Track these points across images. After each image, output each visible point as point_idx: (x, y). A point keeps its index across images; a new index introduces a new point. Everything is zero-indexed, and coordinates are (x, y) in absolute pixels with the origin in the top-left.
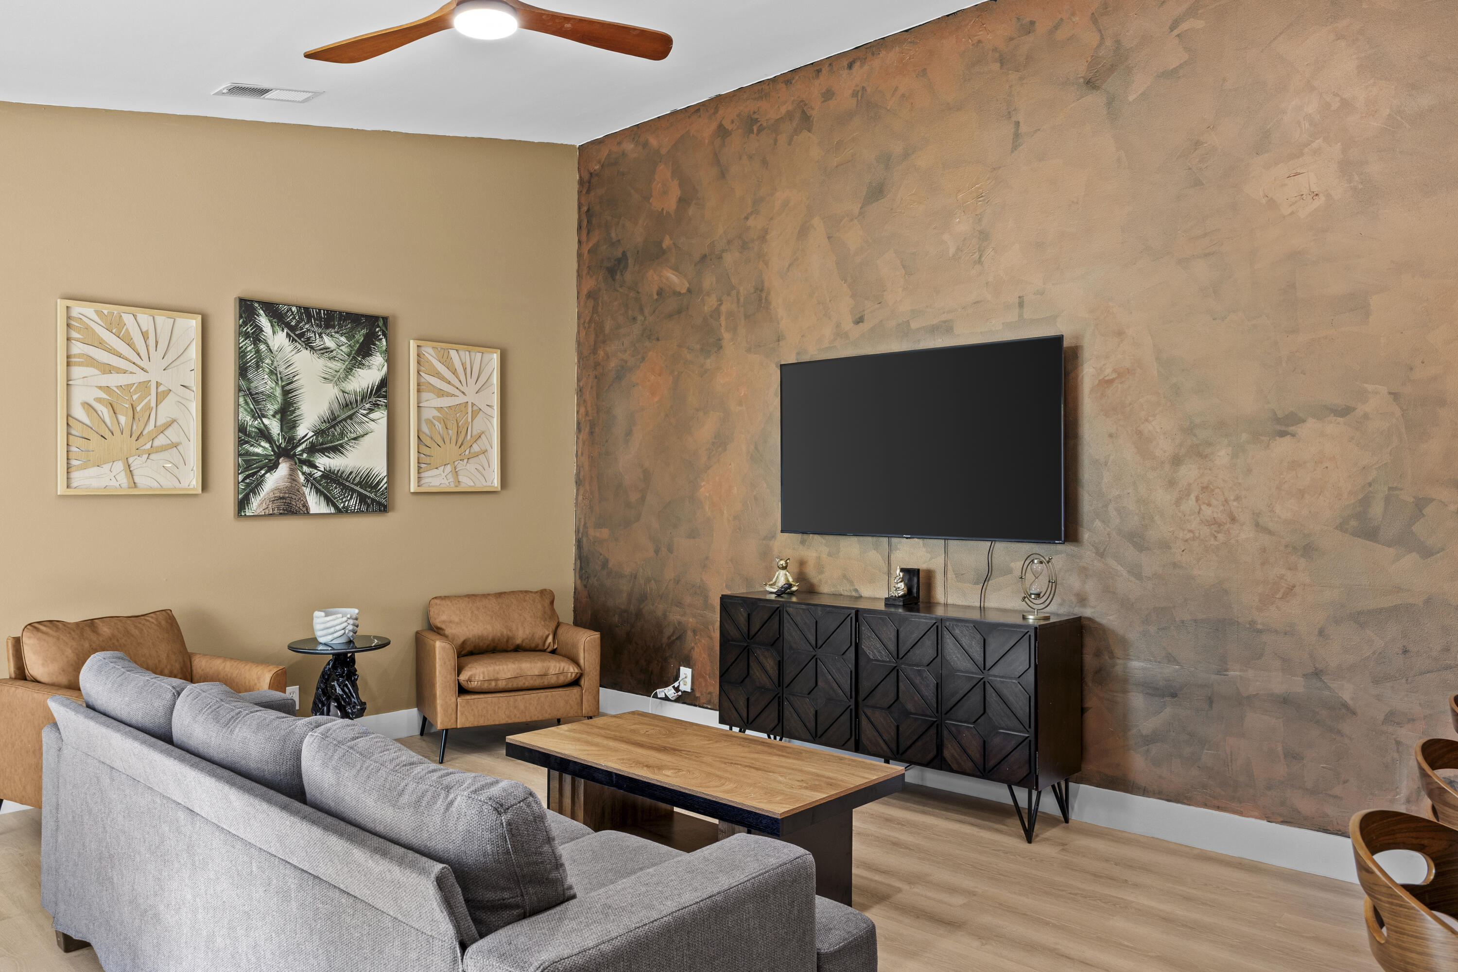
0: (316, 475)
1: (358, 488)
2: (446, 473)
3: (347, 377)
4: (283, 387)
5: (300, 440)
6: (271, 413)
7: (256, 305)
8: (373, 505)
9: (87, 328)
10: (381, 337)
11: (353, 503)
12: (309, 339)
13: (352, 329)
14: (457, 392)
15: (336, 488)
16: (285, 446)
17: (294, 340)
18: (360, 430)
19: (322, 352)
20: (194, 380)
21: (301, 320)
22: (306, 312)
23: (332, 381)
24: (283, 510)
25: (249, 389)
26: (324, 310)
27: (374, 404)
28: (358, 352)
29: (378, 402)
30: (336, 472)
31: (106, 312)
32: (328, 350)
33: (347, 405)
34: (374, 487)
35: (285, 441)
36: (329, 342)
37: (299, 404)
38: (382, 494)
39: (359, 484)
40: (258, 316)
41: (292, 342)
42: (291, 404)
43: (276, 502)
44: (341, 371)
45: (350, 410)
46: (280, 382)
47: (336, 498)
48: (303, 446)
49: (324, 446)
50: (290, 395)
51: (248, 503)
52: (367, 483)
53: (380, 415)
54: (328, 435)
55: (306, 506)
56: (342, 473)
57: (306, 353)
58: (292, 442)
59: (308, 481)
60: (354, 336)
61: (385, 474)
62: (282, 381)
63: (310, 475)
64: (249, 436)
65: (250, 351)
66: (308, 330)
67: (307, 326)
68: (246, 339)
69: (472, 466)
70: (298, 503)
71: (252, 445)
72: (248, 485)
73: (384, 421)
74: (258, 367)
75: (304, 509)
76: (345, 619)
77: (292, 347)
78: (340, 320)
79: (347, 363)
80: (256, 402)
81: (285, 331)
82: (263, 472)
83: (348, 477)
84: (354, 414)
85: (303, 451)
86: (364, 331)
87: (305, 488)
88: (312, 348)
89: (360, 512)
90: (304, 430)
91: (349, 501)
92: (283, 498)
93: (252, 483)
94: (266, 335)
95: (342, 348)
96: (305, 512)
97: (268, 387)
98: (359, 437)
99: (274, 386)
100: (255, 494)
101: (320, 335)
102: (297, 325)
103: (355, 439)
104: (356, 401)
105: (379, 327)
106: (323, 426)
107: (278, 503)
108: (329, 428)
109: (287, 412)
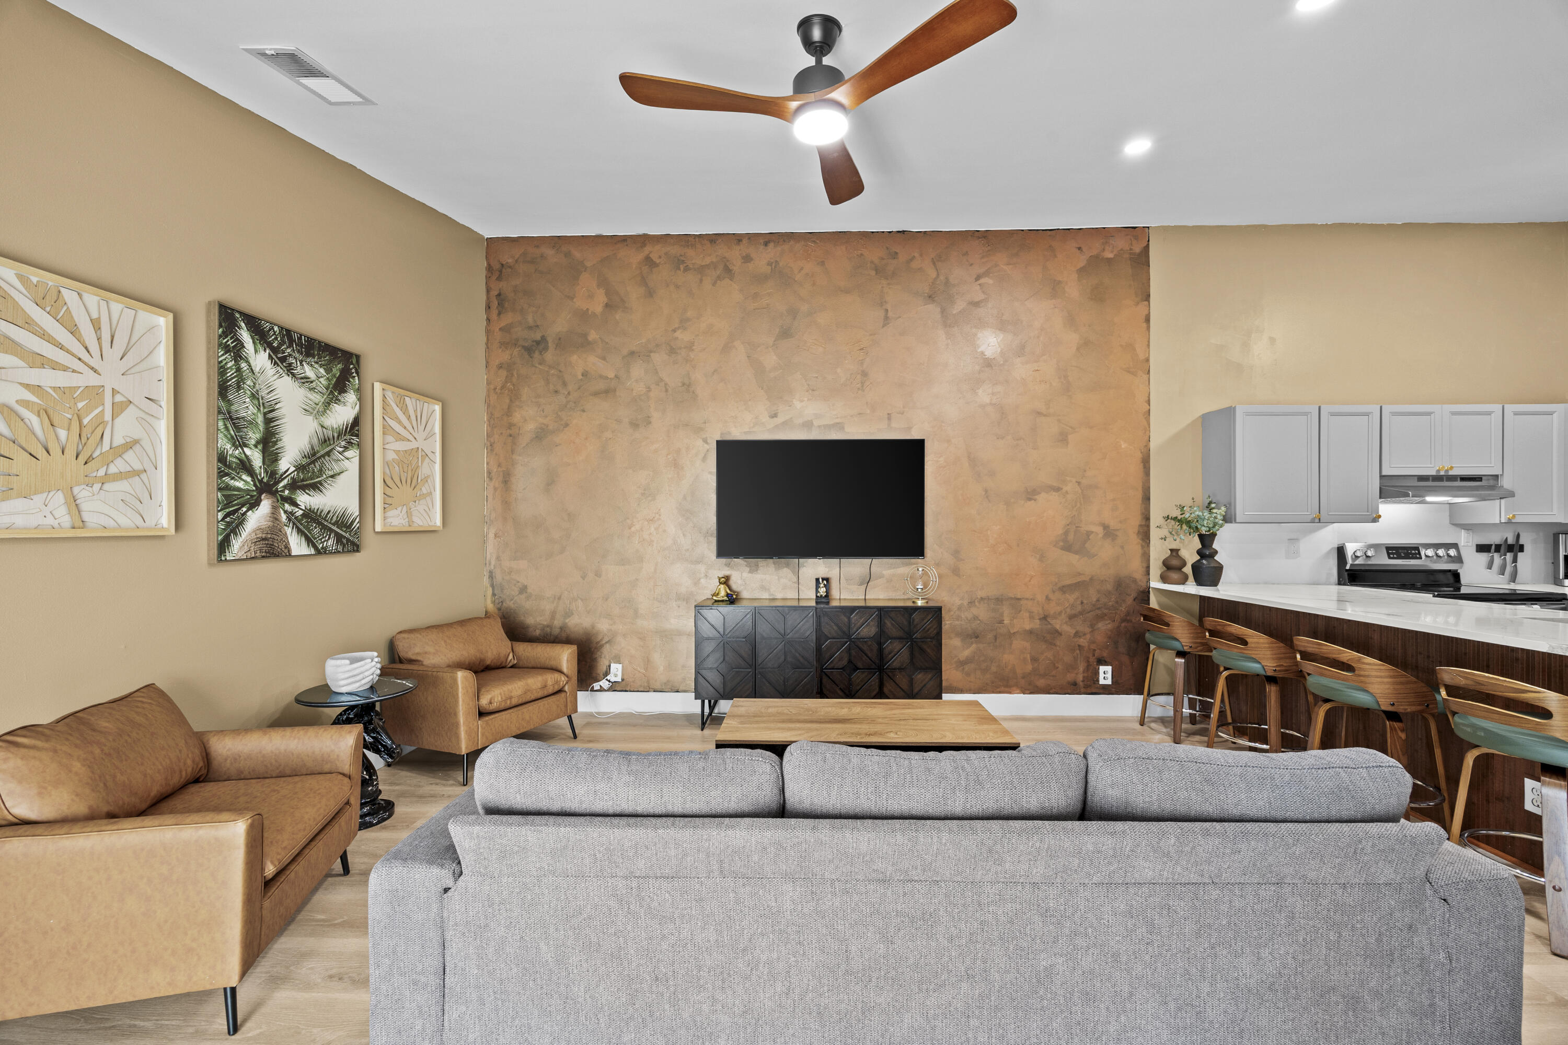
0: (297, 514)
1: (335, 528)
2: (403, 513)
3: (325, 411)
4: (265, 414)
5: (282, 475)
6: (253, 442)
7: (237, 315)
8: (348, 545)
10: (354, 374)
11: (331, 543)
12: (290, 364)
13: (330, 362)
14: (411, 438)
15: (316, 528)
16: (267, 481)
17: (275, 363)
18: (337, 469)
19: (303, 381)
21: (283, 342)
22: (287, 333)
23: (312, 413)
24: (266, 552)
25: (229, 413)
26: (305, 337)
27: (348, 442)
28: (335, 387)
29: (352, 441)
30: (315, 511)
31: (35, 280)
32: (308, 380)
33: (325, 441)
34: (349, 527)
35: (267, 475)
36: (309, 372)
37: (281, 435)
38: (355, 534)
39: (336, 523)
40: (239, 328)
41: (274, 365)
42: (273, 434)
43: (258, 543)
44: (320, 404)
45: (328, 446)
46: (262, 408)
47: (315, 539)
48: (285, 482)
49: (305, 483)
50: (272, 424)
51: (229, 545)
52: (342, 522)
53: (353, 455)
54: (309, 472)
55: (287, 547)
56: (321, 512)
57: (287, 379)
58: (274, 476)
59: (290, 520)
60: (331, 369)
61: (357, 513)
62: (264, 408)
63: (292, 513)
64: (230, 467)
65: (231, 368)
66: (290, 355)
67: (289, 350)
68: (226, 353)
69: (421, 507)
70: (280, 544)
71: (233, 478)
72: (228, 524)
73: (356, 460)
74: (239, 388)
75: (286, 551)
76: (373, 663)
77: (274, 370)
78: (319, 349)
79: (325, 396)
80: (238, 428)
81: (268, 351)
82: (244, 509)
83: (326, 516)
84: (331, 451)
85: (285, 487)
86: (340, 366)
87: (286, 528)
88: (293, 375)
89: (337, 552)
91: (327, 541)
92: (265, 539)
93: (232, 522)
94: (247, 352)
95: (321, 380)
96: (287, 554)
97: (249, 412)
98: (336, 475)
99: (256, 412)
100: (236, 534)
101: (301, 362)
102: (278, 347)
103: (332, 476)
104: (334, 437)
105: (352, 364)
106: (305, 461)
107: (260, 545)
108: (310, 464)
109: (269, 442)
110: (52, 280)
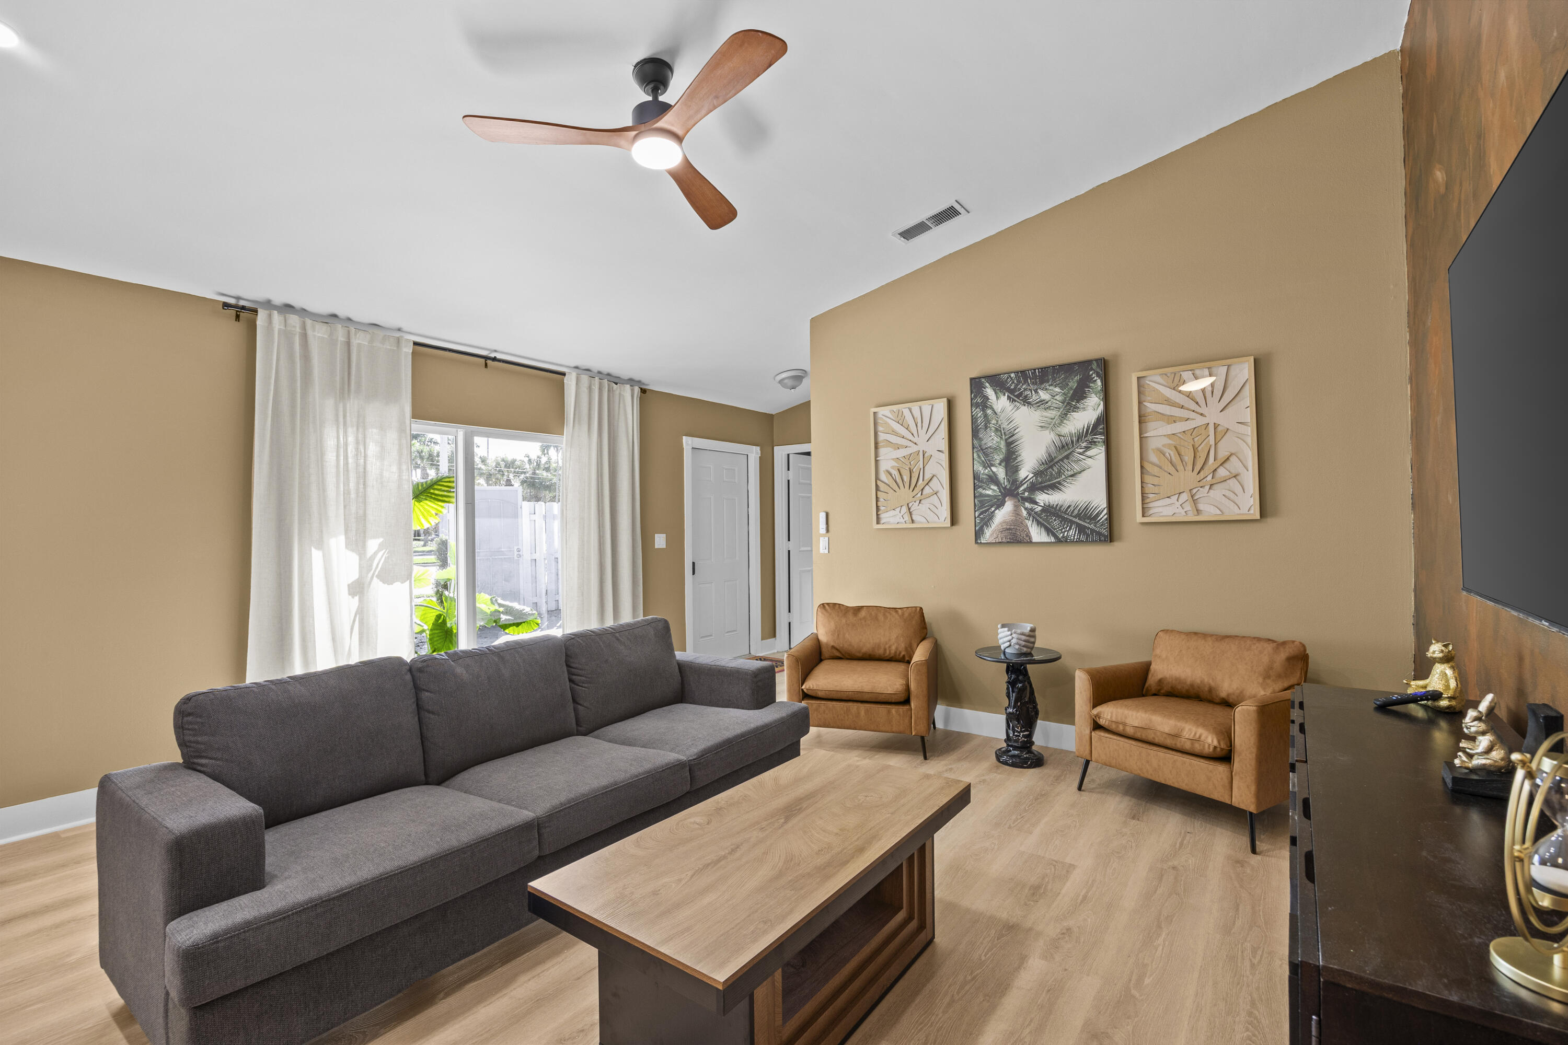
0: (1036, 510)
1: (1077, 520)
2: (1181, 501)
3: (1062, 422)
4: (1006, 440)
5: (1022, 482)
6: (998, 462)
7: (983, 380)
8: (1093, 535)
10: (1096, 378)
11: (1072, 533)
12: (1026, 396)
13: (1066, 378)
14: (1193, 415)
15: (1055, 520)
16: (1010, 487)
17: (1014, 400)
18: (1077, 468)
19: (1038, 404)
20: (944, 446)
21: (1019, 382)
22: (1023, 374)
23: (1048, 428)
24: (1010, 539)
25: (980, 446)
26: (1038, 369)
27: (1090, 442)
28: (1072, 399)
29: (1095, 440)
30: (1054, 506)
31: (895, 410)
32: (1043, 402)
33: (1063, 447)
34: (1094, 519)
35: (1009, 483)
36: (1044, 395)
37: (1020, 452)
38: (1102, 525)
39: (1078, 516)
40: (985, 388)
41: (1012, 402)
42: (1014, 453)
43: (1004, 532)
44: (1056, 418)
45: (1066, 451)
46: (1003, 437)
47: (1056, 529)
48: (1025, 486)
49: (1043, 485)
50: (1012, 446)
51: (983, 533)
52: (1085, 514)
53: (1098, 454)
54: (1047, 475)
55: (1029, 535)
56: (1061, 507)
57: (1024, 409)
58: (1015, 483)
59: (1030, 515)
60: (1068, 385)
61: (1105, 505)
62: (1005, 435)
63: (1032, 510)
64: (982, 482)
65: (980, 417)
66: (1025, 390)
67: (1024, 386)
68: (976, 409)
69: (1217, 493)
70: (1022, 533)
71: (984, 489)
72: (982, 519)
73: (1102, 457)
74: (986, 427)
75: (1027, 538)
77: (1012, 406)
78: (1054, 373)
79: (1062, 409)
80: (986, 455)
81: (1006, 394)
82: (993, 509)
83: (1067, 510)
84: (1070, 453)
85: (1025, 490)
86: (1077, 378)
87: (1027, 521)
88: (1029, 403)
89: (1079, 542)
90: (1025, 472)
91: (1068, 531)
92: (1009, 529)
93: (985, 518)
94: (991, 401)
95: (1057, 397)
96: (1029, 541)
97: (994, 442)
98: (1076, 473)
99: (999, 440)
100: (987, 526)
101: (1036, 391)
102: (1015, 387)
103: (1072, 476)
104: (1072, 442)
105: (1092, 369)
106: (1042, 468)
107: (1005, 533)
108: (1047, 469)
109: (1011, 460)
110: (895, 408)
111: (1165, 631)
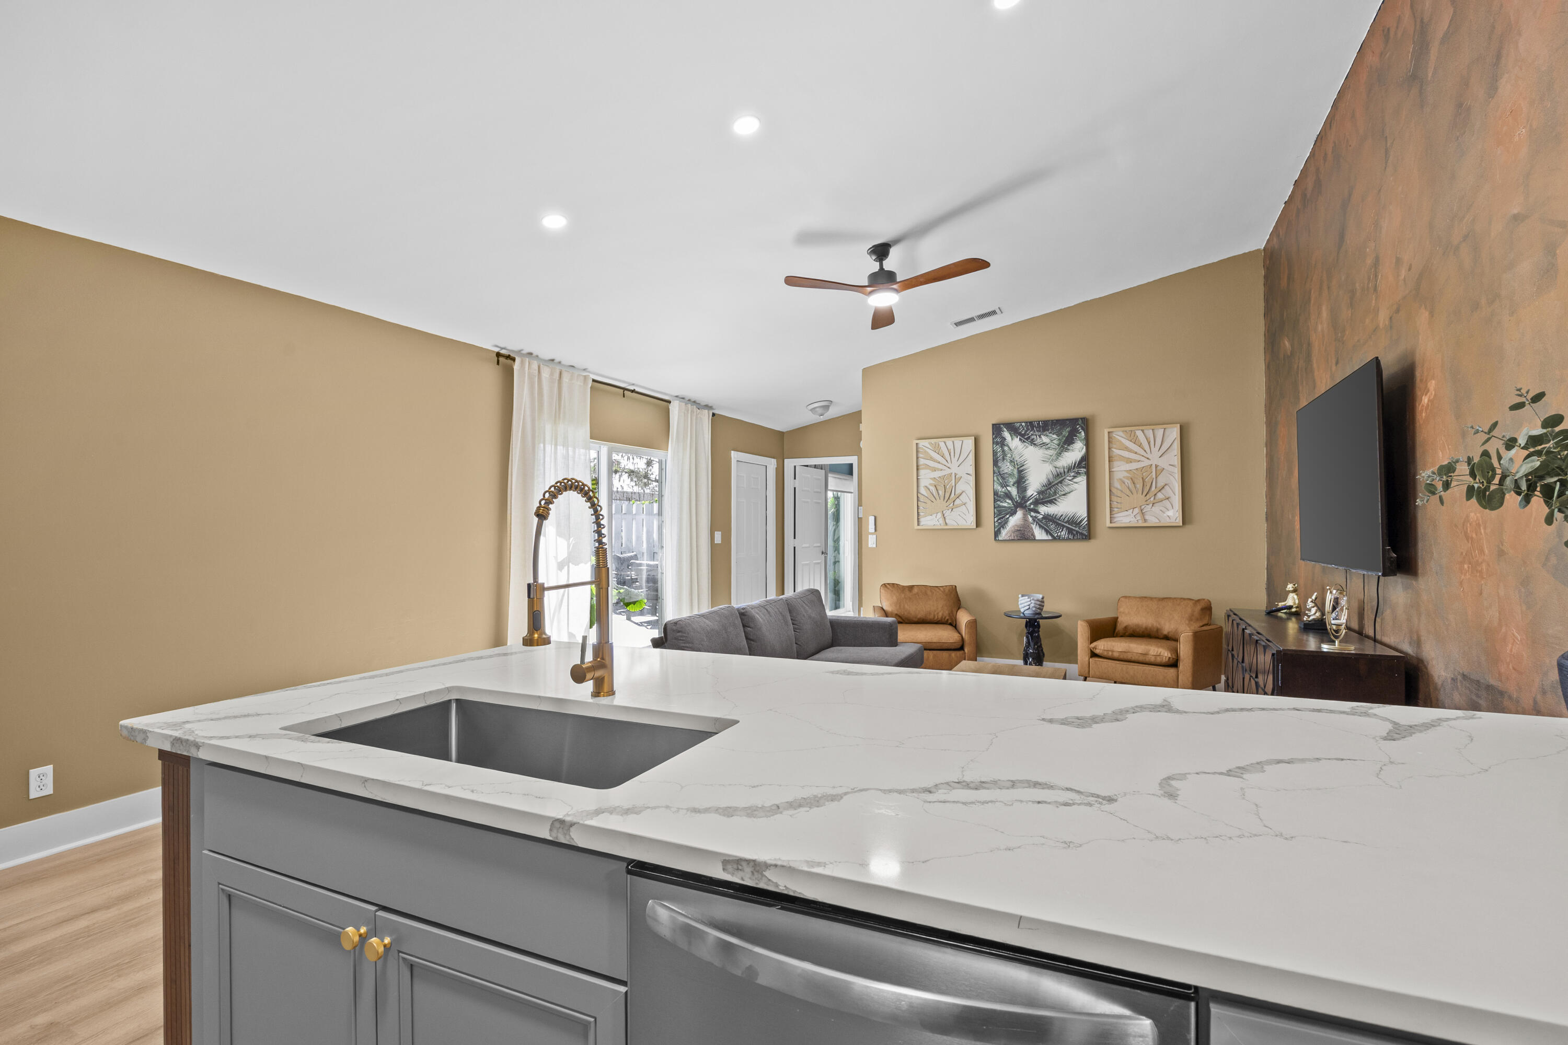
0: (1039, 518)
1: (1067, 525)
2: (1135, 513)
3: (1058, 458)
4: (1018, 469)
5: (1029, 498)
6: (1012, 483)
7: (1002, 426)
8: (1077, 535)
9: (926, 452)
10: (1081, 430)
11: (1064, 533)
12: (1033, 439)
13: (1061, 429)
14: (1143, 459)
15: (1052, 525)
16: (1020, 502)
17: (1024, 441)
18: (1067, 489)
19: (1041, 445)
20: (972, 470)
21: (1028, 429)
22: (1031, 424)
23: (1048, 462)
24: (1020, 537)
25: (999, 472)
26: (1042, 421)
27: (1077, 473)
28: (1065, 443)
29: (1080, 471)
30: (1052, 515)
31: (933, 443)
32: (1044, 444)
33: (1058, 475)
34: (1078, 524)
37: (1028, 477)
38: (1084, 528)
39: (1068, 522)
40: (1003, 432)
41: (1023, 443)
42: (1023, 478)
43: (1015, 532)
44: (1054, 455)
45: (1060, 478)
46: (1016, 466)
47: (1053, 531)
48: (1031, 501)
49: (1044, 500)
50: (1022, 473)
51: (1000, 533)
52: (1073, 521)
53: (1082, 480)
54: (1047, 494)
55: (1033, 535)
56: (1056, 516)
57: (1031, 448)
58: (1024, 499)
59: (1034, 521)
60: (1062, 433)
61: (1086, 515)
64: (1000, 497)
65: (999, 451)
66: (1032, 435)
67: (1031, 432)
68: (996, 446)
69: (1156, 509)
70: (1028, 533)
71: (1001, 502)
72: (1000, 523)
73: (1085, 482)
74: (1004, 459)
75: (1032, 537)
76: (1029, 600)
77: (1023, 445)
78: (1052, 425)
79: (1057, 450)
80: (1003, 478)
81: (1019, 437)
82: (1008, 516)
83: (1060, 518)
84: (1062, 480)
85: (1031, 504)
86: (1068, 429)
87: (1032, 525)
88: (1035, 444)
89: (1068, 539)
90: (1032, 491)
91: (1061, 532)
92: (1020, 530)
93: (1002, 523)
94: (1008, 441)
95: (1054, 441)
97: (1009, 470)
98: (1067, 493)
99: (1013, 469)
100: (1003, 528)
101: (1040, 436)
102: (1025, 433)
103: (1064, 495)
104: (1064, 472)
105: (1078, 424)
106: (1043, 489)
107: (1017, 533)
108: (1047, 490)
109: (1021, 483)
110: (933, 441)
111: (1125, 597)
